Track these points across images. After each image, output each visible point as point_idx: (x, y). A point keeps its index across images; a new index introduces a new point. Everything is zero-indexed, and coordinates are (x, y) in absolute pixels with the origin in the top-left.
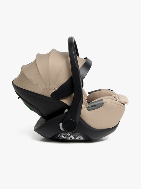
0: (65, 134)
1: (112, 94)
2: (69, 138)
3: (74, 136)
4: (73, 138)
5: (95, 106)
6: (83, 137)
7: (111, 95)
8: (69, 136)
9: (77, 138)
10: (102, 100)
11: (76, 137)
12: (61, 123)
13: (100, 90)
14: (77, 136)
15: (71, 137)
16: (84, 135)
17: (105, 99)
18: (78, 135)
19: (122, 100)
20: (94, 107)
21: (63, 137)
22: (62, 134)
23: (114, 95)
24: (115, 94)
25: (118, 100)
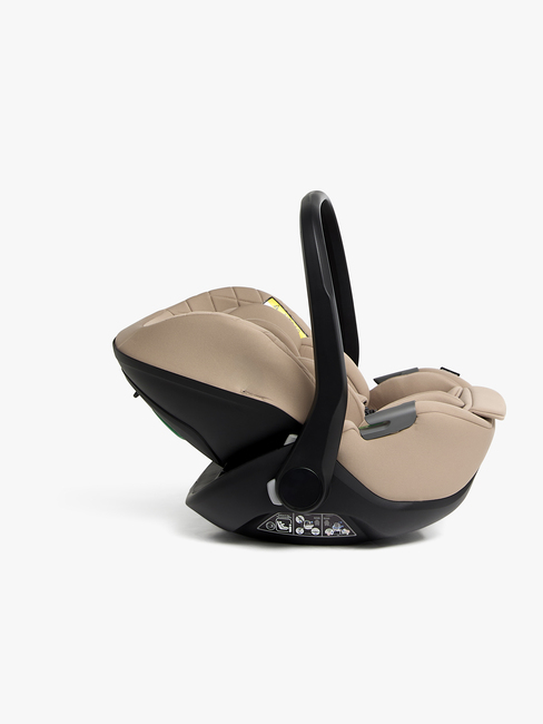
0: (288, 518)
1: (452, 384)
2: (302, 531)
3: (317, 523)
4: (316, 532)
5: (387, 423)
6: (347, 529)
7: (448, 389)
8: (301, 525)
9: (330, 532)
10: (413, 404)
11: (325, 528)
12: (274, 481)
13: (416, 370)
14: (327, 523)
15: (308, 527)
16: (351, 522)
17: (423, 403)
18: (332, 522)
19: (484, 406)
20: (382, 429)
21: (281, 526)
22: (279, 516)
23: (458, 389)
24: (464, 384)
25: (468, 407)
